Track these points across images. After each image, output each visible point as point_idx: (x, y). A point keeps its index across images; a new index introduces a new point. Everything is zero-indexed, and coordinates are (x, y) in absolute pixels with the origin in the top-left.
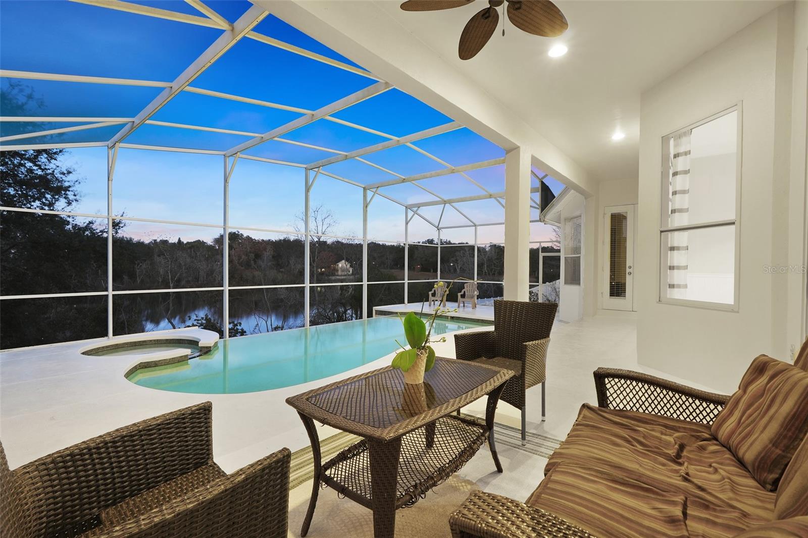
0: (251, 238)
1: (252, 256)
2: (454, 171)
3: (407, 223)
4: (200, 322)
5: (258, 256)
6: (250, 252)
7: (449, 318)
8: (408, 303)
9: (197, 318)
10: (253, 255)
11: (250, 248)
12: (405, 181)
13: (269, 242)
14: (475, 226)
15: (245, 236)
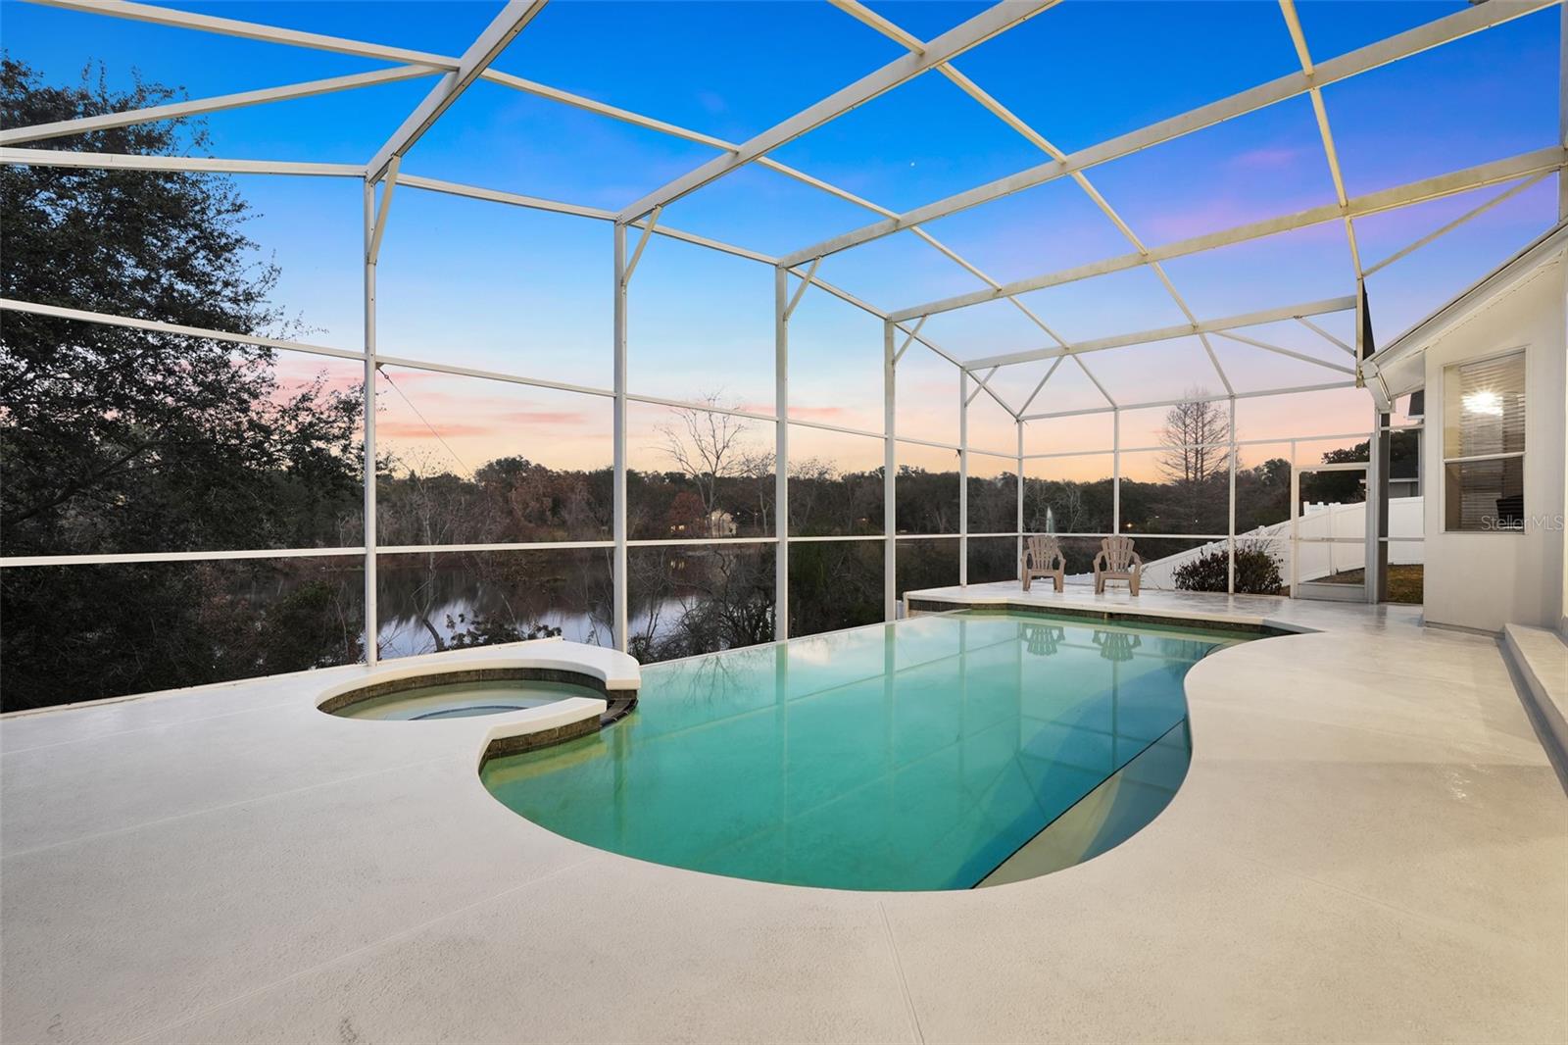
0: (544, 469)
1: (548, 502)
2: (1148, 259)
3: (965, 405)
4: (482, 626)
5: (557, 505)
6: (544, 496)
7: (1106, 616)
8: (968, 584)
9: (476, 620)
10: (550, 500)
11: (545, 487)
12: (1001, 294)
13: (578, 476)
14: (1115, 409)
15: (533, 464)
